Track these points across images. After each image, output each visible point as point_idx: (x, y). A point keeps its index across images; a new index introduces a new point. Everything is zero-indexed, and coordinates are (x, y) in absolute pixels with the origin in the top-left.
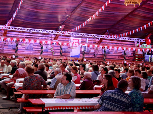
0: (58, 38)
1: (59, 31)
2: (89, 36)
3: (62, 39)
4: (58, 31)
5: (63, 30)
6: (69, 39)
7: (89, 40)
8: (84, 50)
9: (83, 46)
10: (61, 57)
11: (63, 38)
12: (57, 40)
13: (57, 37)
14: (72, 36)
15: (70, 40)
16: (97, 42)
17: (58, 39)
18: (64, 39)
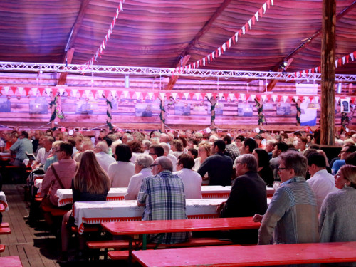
0: (274, 86)
1: (281, 73)
2: (341, 80)
3: (279, 89)
4: (279, 73)
5: (289, 70)
6: (292, 87)
7: (342, 88)
8: (345, 110)
9: (342, 100)
10: (299, 126)
11: (281, 87)
12: (271, 91)
13: (272, 84)
14: (308, 81)
15: (294, 89)
16: (350, 91)
17: (275, 89)
18: (283, 89)
